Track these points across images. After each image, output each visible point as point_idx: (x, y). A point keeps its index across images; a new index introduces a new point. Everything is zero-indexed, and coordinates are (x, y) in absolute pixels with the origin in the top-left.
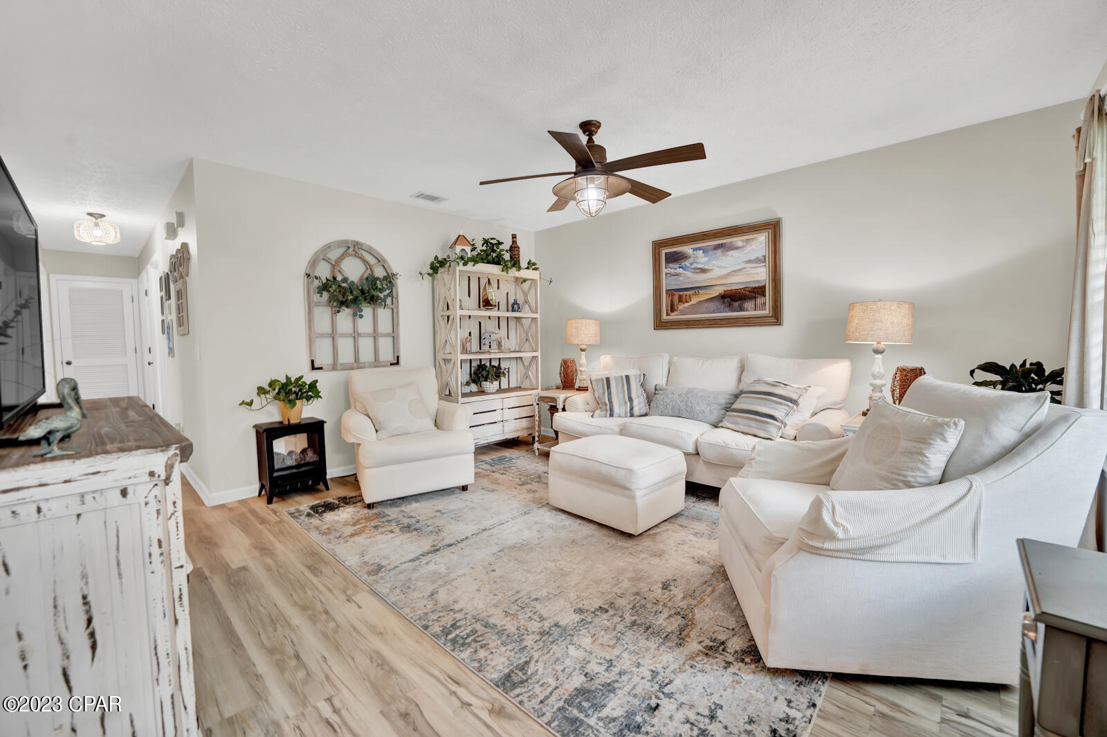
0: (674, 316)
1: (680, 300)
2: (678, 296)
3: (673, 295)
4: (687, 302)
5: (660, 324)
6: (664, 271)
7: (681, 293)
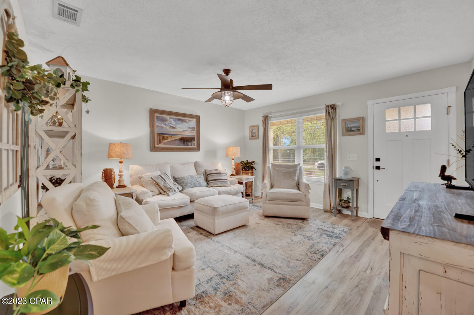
0: (161, 146)
1: (163, 138)
2: (162, 137)
3: (160, 136)
4: (166, 140)
5: (153, 149)
6: (156, 124)
7: (164, 135)
